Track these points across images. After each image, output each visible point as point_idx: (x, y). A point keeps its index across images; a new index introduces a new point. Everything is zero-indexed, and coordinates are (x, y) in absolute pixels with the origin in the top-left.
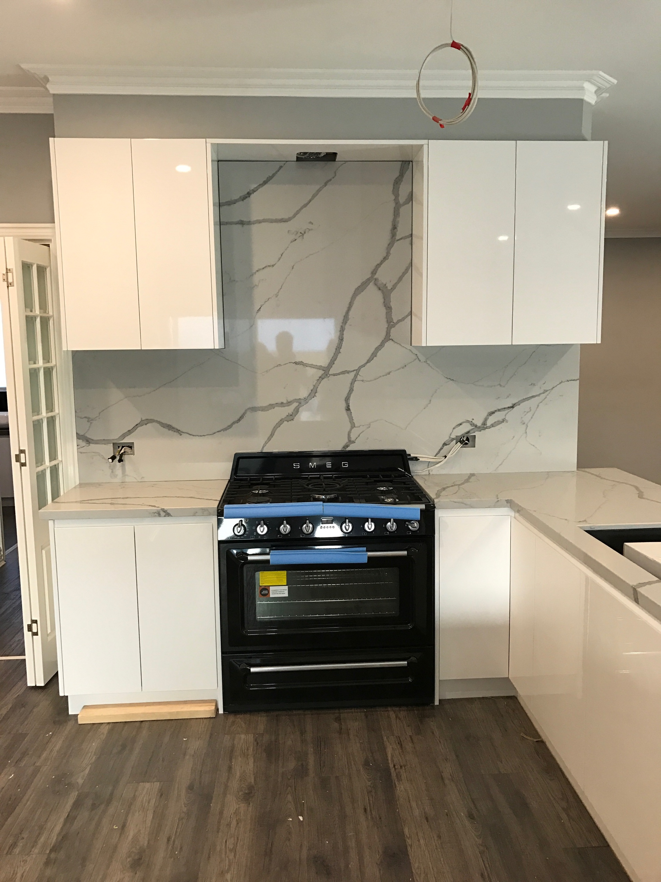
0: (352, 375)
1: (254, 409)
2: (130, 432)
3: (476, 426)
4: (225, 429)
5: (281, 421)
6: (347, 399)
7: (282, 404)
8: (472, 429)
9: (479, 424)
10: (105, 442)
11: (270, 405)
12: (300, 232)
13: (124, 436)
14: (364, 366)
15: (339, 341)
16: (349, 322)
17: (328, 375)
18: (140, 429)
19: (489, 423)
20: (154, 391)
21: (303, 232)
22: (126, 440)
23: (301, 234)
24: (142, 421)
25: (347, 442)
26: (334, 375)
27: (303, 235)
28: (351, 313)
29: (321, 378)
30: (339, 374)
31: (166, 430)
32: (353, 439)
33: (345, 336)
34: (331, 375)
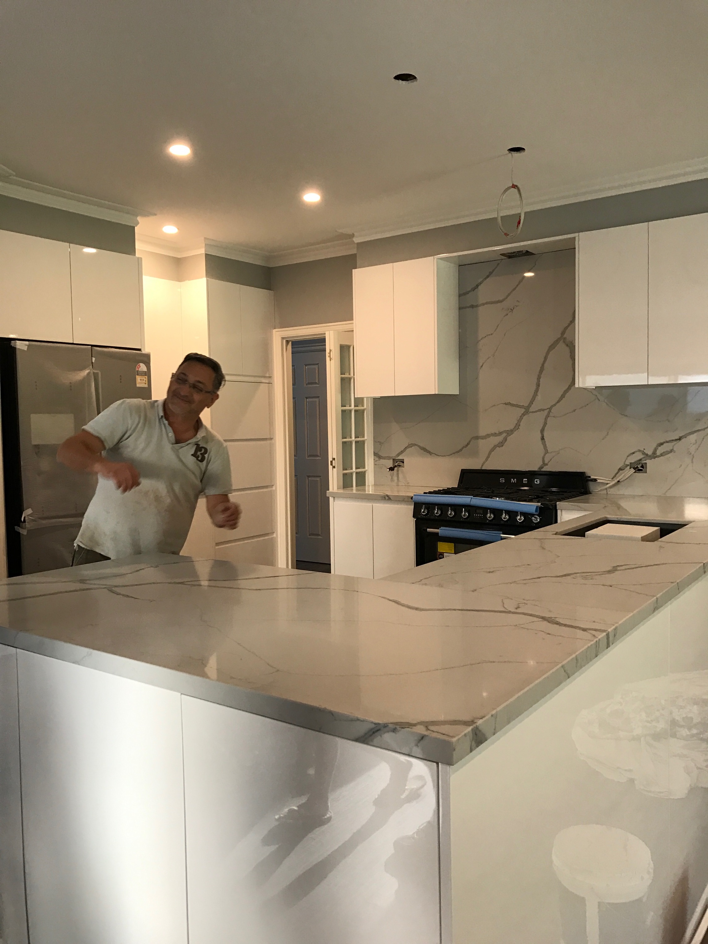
0: (546, 412)
1: (477, 438)
2: (402, 452)
3: (647, 455)
4: (458, 452)
5: (495, 447)
6: (542, 431)
7: (495, 435)
8: (644, 457)
9: (650, 453)
10: (388, 458)
11: (487, 435)
12: (511, 308)
13: (398, 455)
14: (555, 405)
15: (536, 386)
16: (544, 372)
17: (528, 413)
18: (408, 450)
19: (658, 453)
20: (417, 424)
21: (512, 309)
22: (400, 457)
23: (511, 310)
24: (409, 444)
25: (542, 465)
26: (533, 412)
27: (512, 310)
28: (546, 365)
29: (523, 415)
30: (536, 412)
31: (422, 451)
32: (546, 462)
33: (541, 383)
34: (531, 412)
